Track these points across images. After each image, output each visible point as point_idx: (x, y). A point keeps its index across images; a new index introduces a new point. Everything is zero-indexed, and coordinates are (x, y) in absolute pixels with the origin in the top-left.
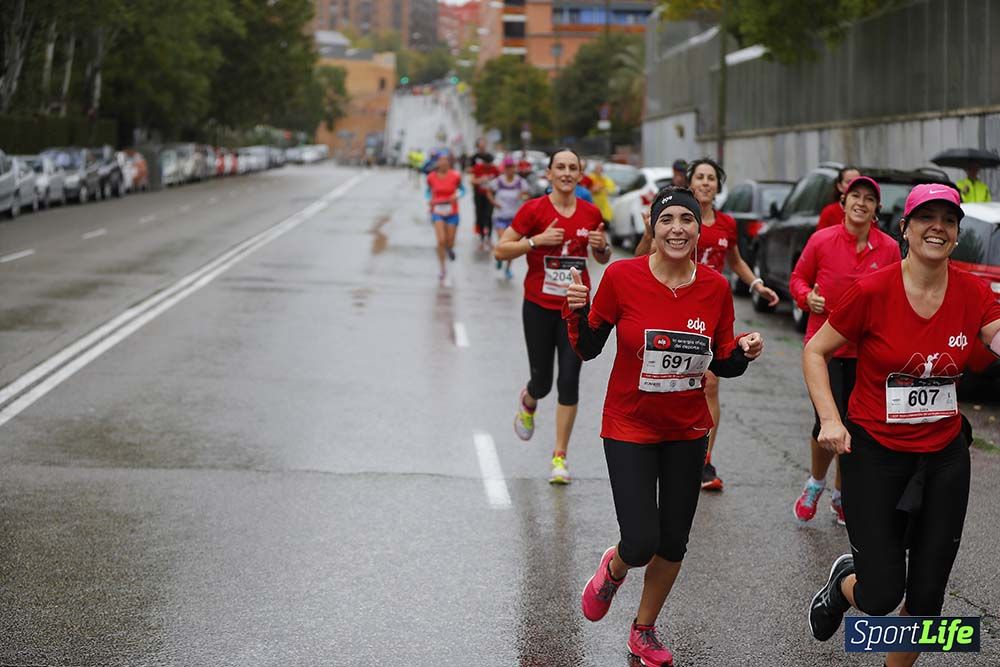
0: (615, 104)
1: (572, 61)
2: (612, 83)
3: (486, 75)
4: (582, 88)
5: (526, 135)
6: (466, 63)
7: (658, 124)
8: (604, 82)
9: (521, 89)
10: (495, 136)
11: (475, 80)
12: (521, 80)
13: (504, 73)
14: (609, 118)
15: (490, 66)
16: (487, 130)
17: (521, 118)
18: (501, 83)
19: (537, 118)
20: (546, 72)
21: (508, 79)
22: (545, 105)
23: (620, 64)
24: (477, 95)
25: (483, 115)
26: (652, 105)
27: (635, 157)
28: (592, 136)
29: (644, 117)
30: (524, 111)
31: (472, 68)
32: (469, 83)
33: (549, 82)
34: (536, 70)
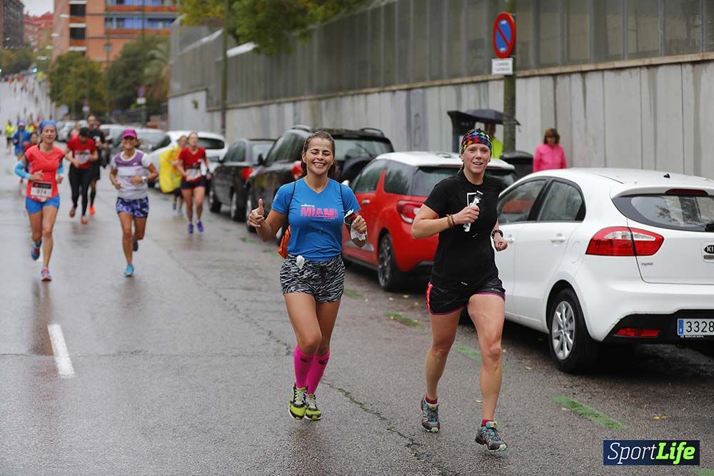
0: (150, 86)
1: (119, 55)
2: (147, 71)
3: (57, 66)
4: (126, 75)
5: (86, 109)
6: (43, 58)
7: (179, 100)
8: (141, 70)
9: (83, 76)
10: (64, 110)
11: (50, 70)
12: (83, 69)
13: (70, 65)
14: (145, 96)
15: (60, 59)
16: (58, 106)
17: (83, 97)
18: (68, 71)
19: (94, 96)
20: (101, 63)
21: (73, 69)
22: (100, 88)
23: (153, 58)
24: (51, 81)
25: (55, 96)
26: (175, 86)
27: (163, 123)
28: (133, 109)
29: (169, 95)
30: (85, 91)
31: (48, 61)
32: (46, 72)
33: (102, 70)
34: (92, 62)
